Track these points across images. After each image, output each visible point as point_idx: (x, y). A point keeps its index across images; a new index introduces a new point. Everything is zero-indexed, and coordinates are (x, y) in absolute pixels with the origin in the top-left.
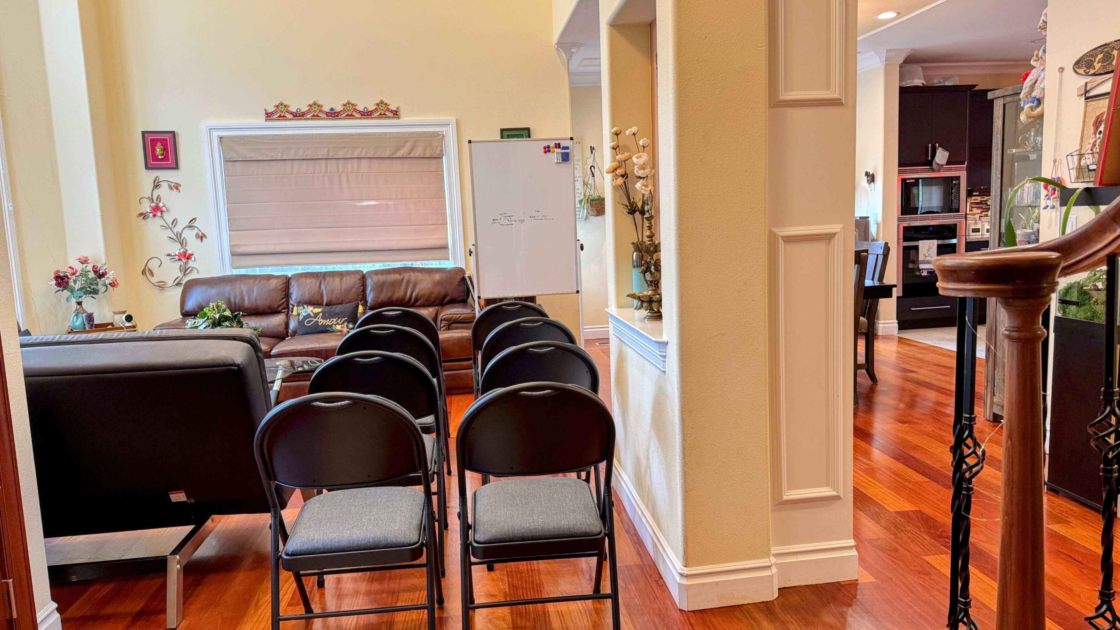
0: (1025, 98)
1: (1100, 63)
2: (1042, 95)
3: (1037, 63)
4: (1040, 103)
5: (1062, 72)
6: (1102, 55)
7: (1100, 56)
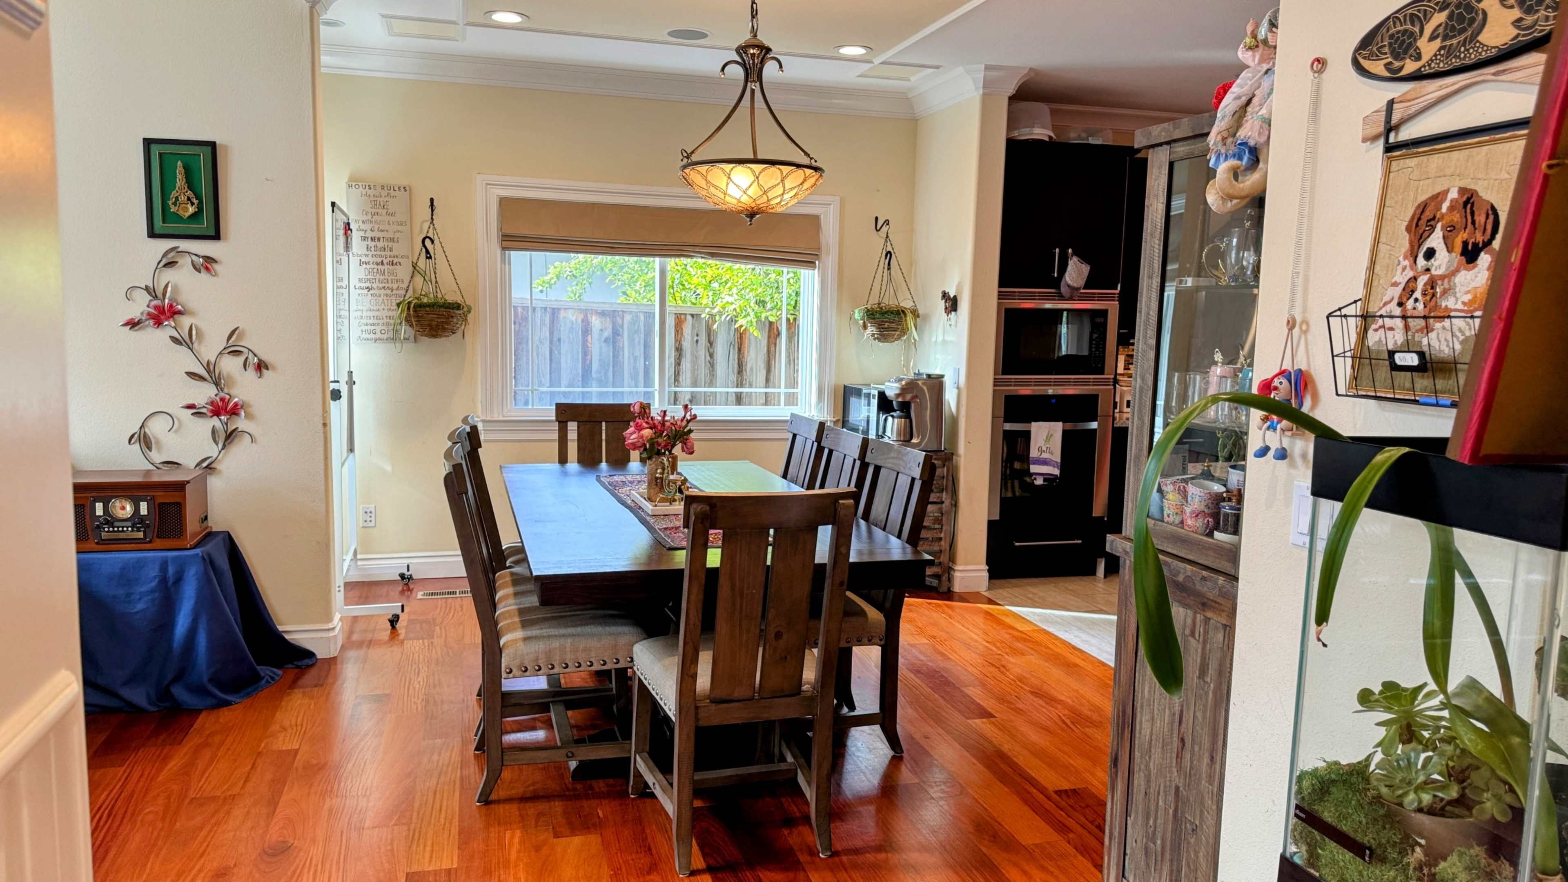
0: (1220, 145)
1: (1439, 40)
2: (1265, 138)
3: (1254, 56)
4: (1258, 161)
5: (1320, 72)
6: (1446, 13)
7: (1440, 18)
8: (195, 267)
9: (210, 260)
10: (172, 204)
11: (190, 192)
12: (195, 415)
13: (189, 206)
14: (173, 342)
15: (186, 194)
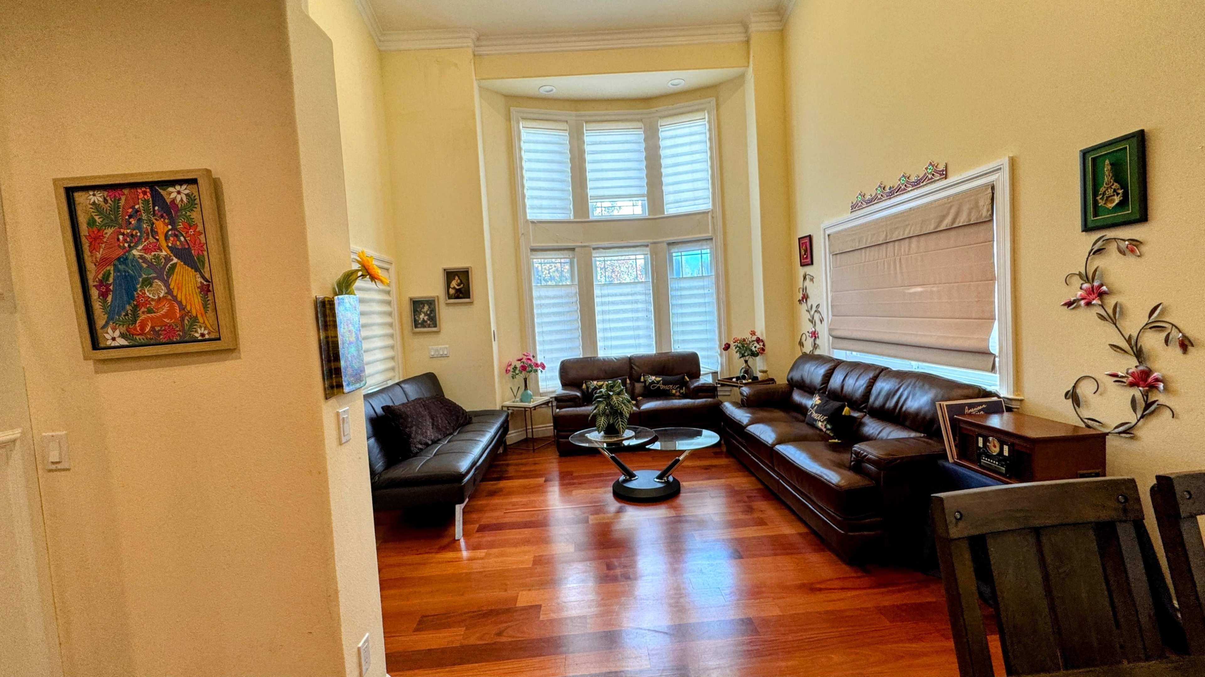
8: (1120, 251)
9: (1134, 243)
10: (1100, 199)
11: (1116, 184)
12: (1117, 383)
13: (1115, 197)
14: (1099, 318)
15: (1113, 187)
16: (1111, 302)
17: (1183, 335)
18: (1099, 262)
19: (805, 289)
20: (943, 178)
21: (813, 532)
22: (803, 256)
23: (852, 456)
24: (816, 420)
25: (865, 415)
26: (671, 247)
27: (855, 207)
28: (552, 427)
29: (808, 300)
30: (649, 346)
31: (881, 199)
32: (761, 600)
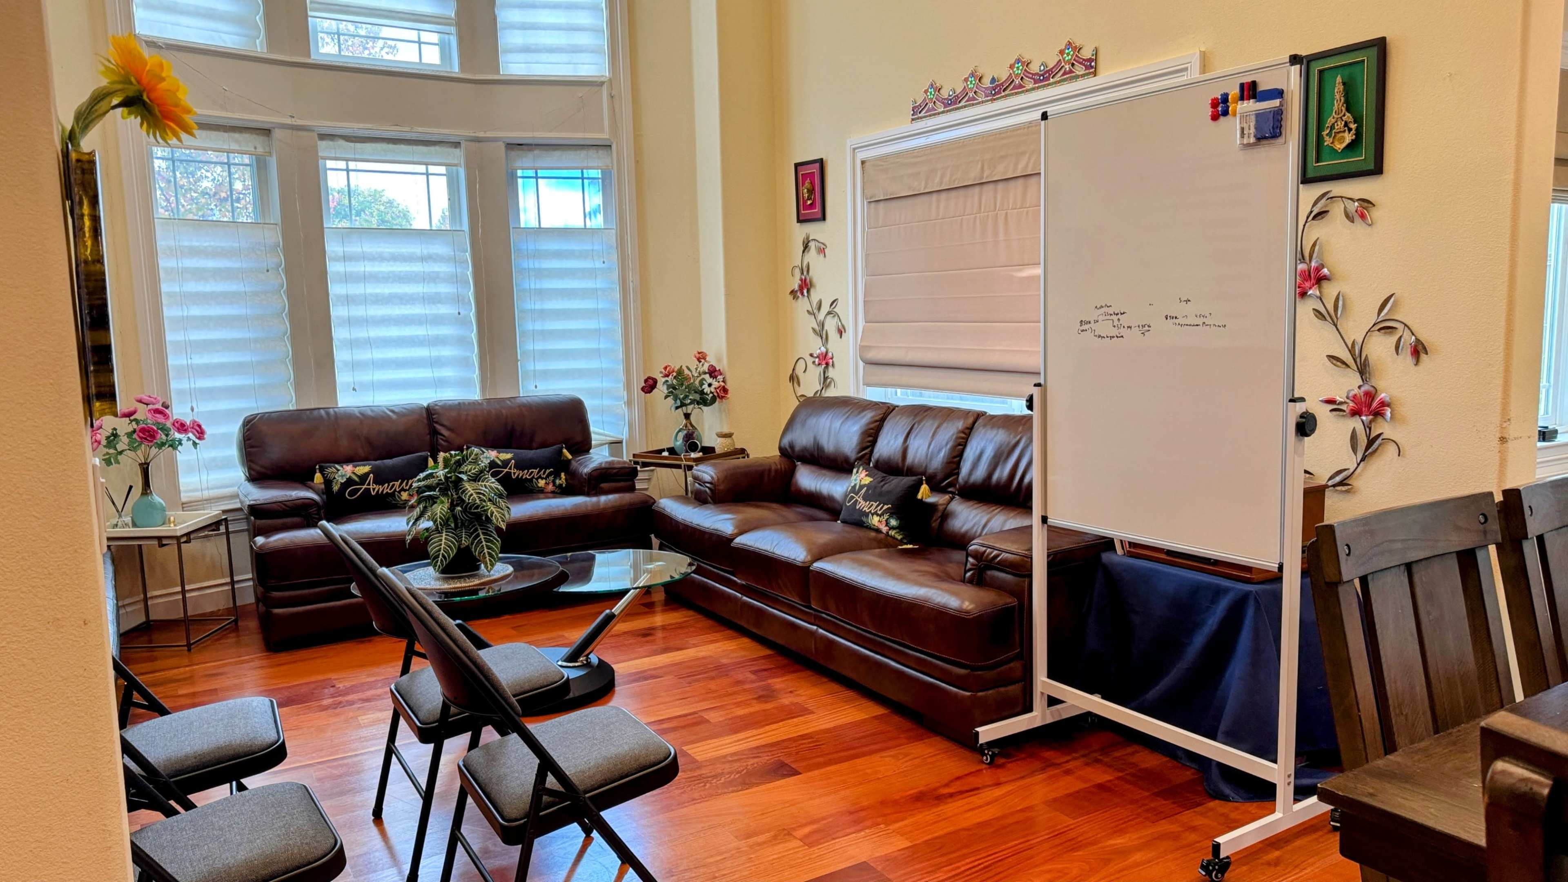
8: (1349, 218)
9: (1366, 204)
10: (1327, 135)
11: (1348, 114)
12: (1334, 413)
13: (1346, 134)
14: (1316, 316)
15: (1344, 118)
16: (1331, 291)
17: (1416, 339)
18: (1317, 232)
19: (805, 270)
20: (1090, 73)
21: (896, 707)
22: (805, 202)
23: (967, 560)
24: (866, 515)
25: (952, 499)
26: (513, 154)
27: (918, 111)
28: (251, 583)
29: (812, 291)
30: (464, 383)
31: (974, 99)
32: (867, 831)
